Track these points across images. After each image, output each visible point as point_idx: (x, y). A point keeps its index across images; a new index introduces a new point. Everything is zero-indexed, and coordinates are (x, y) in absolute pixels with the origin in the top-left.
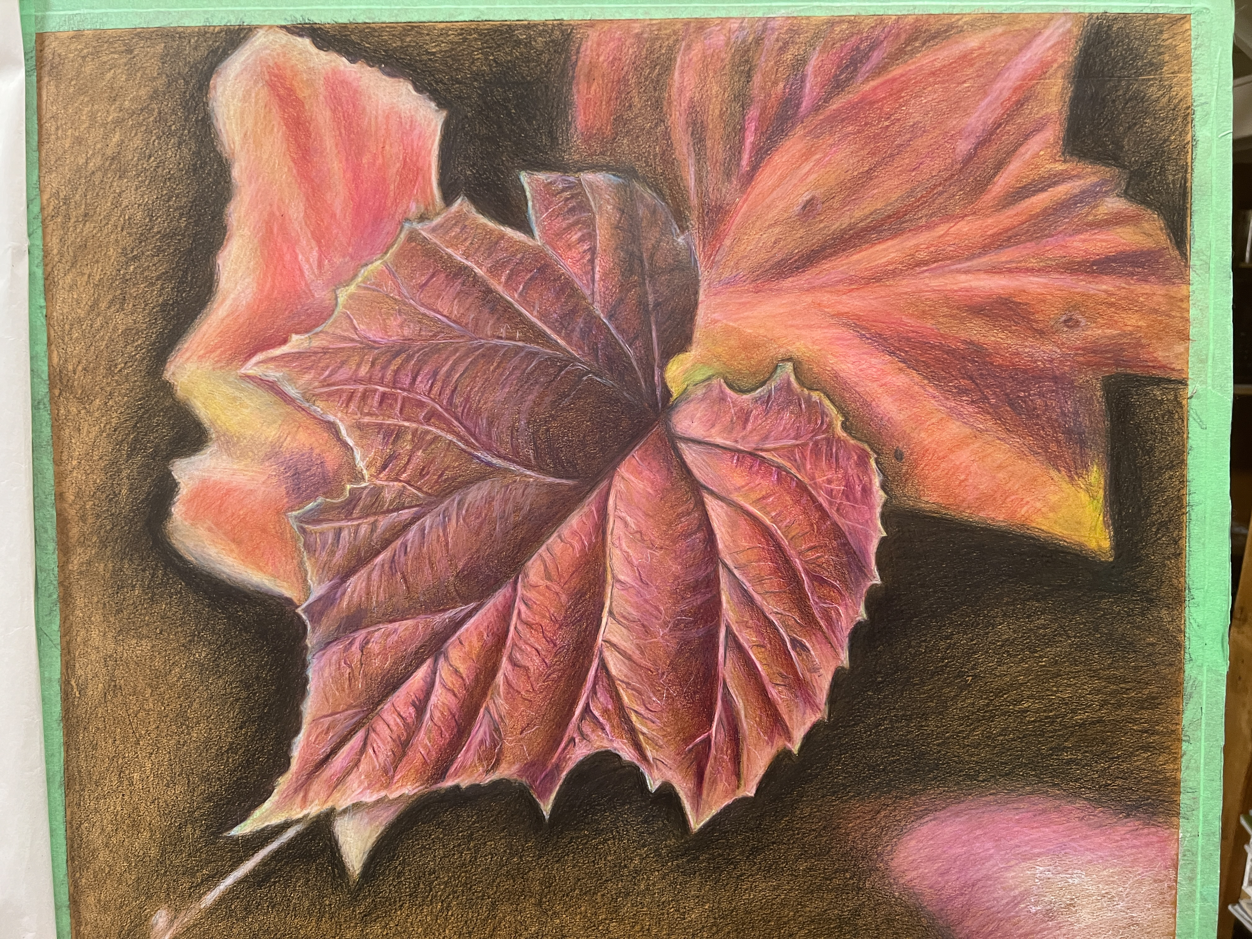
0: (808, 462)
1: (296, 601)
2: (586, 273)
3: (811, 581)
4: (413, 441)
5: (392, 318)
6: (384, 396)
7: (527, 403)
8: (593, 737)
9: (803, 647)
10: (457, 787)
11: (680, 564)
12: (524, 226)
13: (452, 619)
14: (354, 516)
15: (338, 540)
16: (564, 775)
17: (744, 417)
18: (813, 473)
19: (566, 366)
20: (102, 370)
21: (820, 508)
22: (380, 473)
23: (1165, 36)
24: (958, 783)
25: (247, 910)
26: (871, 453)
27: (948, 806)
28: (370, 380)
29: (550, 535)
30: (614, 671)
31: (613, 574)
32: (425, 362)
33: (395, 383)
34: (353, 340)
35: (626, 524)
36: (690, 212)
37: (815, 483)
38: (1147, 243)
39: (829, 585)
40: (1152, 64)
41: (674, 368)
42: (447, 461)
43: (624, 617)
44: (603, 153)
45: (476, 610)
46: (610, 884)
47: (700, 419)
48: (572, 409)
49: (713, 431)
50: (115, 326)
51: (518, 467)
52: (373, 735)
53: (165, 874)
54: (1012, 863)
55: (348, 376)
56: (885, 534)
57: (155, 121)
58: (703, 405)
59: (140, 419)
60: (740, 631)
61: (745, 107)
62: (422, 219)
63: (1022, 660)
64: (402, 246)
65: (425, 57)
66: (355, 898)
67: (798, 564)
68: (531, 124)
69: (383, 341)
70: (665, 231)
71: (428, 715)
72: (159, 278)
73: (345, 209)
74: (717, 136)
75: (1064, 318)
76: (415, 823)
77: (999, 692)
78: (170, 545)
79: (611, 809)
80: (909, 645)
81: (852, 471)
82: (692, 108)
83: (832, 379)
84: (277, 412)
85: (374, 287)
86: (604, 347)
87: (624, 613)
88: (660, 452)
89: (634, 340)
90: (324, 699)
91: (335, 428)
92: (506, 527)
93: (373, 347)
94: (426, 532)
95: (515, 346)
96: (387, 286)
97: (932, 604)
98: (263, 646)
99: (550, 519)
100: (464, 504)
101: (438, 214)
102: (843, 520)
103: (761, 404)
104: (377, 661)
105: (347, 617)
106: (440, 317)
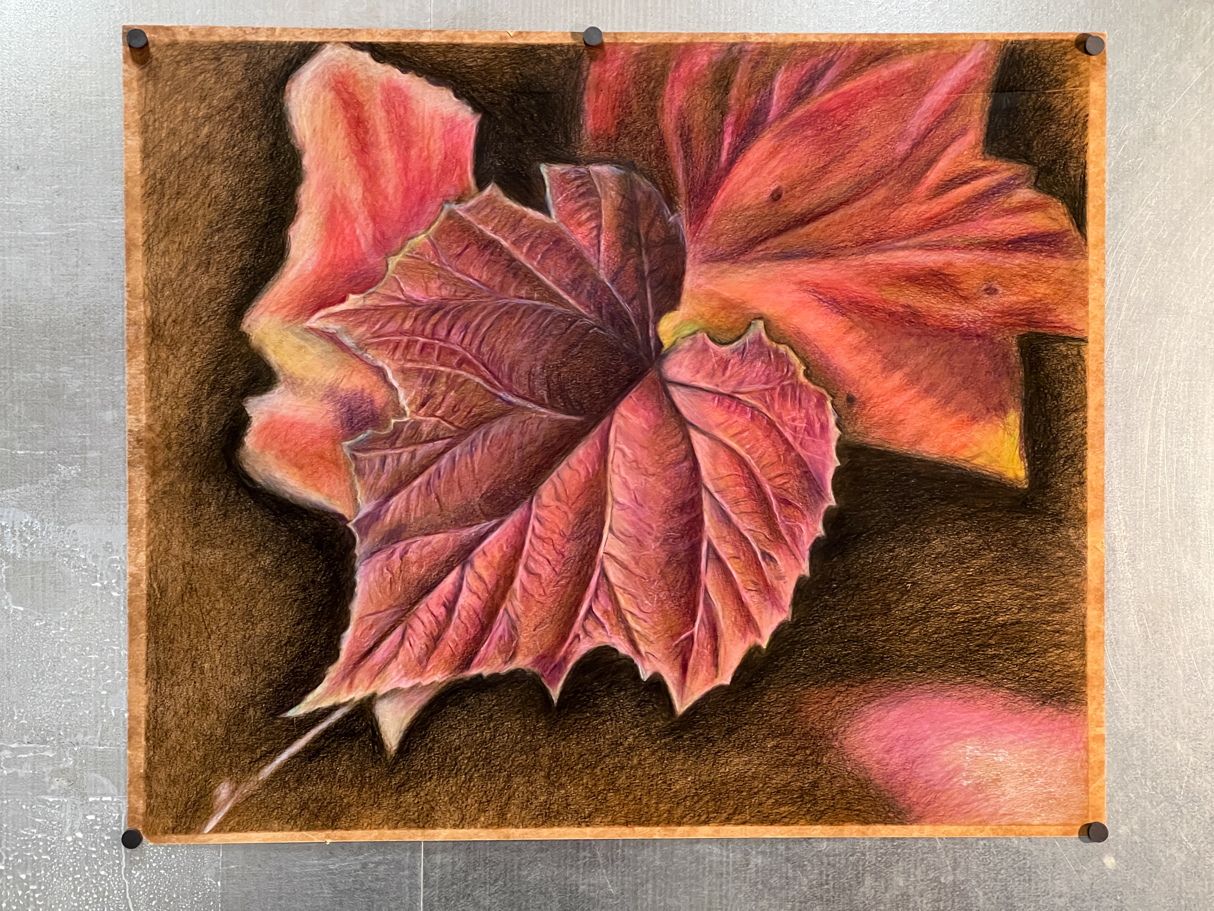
0: (776, 403)
1: (347, 516)
2: (593, 246)
3: (778, 502)
4: (447, 382)
5: (432, 282)
6: (424, 345)
7: (542, 352)
8: (595, 634)
9: (772, 558)
10: (480, 676)
11: (670, 488)
12: (543, 208)
13: (477, 533)
14: (397, 445)
15: (384, 466)
16: (570, 666)
17: (724, 364)
18: (781, 413)
19: (575, 321)
20: (188, 323)
21: (786, 441)
22: (420, 409)
23: (1068, 57)
24: (900, 674)
25: (299, 781)
26: (828, 396)
27: (891, 692)
28: (413, 333)
29: (561, 463)
30: (613, 579)
31: (613, 497)
32: (458, 318)
33: (433, 335)
34: (399, 299)
35: (624, 455)
36: (679, 198)
37: (782, 421)
38: (1054, 227)
39: (793, 506)
40: (1057, 81)
41: (666, 323)
42: (475, 400)
43: (622, 533)
44: (608, 150)
45: (497, 526)
46: (607, 760)
47: (687, 366)
48: (580, 357)
49: (698, 376)
50: (201, 286)
51: (534, 406)
52: (410, 631)
53: (228, 752)
54: (946, 742)
55: (395, 329)
56: (839, 464)
57: (239, 117)
58: (690, 355)
59: (220, 363)
60: (719, 545)
61: (723, 114)
62: (459, 201)
63: (953, 570)
64: (442, 223)
65: (464, 70)
66: (391, 771)
67: (768, 489)
68: (549, 126)
69: (425, 300)
70: (659, 212)
71: (456, 614)
72: (239, 247)
73: (396, 192)
74: (701, 138)
75: (984, 287)
76: (444, 706)
77: (934, 597)
78: (242, 469)
79: (610, 694)
80: (859, 557)
81: (812, 412)
82: (682, 116)
83: (795, 334)
84: (336, 358)
85: (418, 256)
86: (607, 305)
87: (622, 530)
88: (654, 394)
89: (632, 300)
90: (369, 600)
91: (383, 373)
92: (523, 456)
93: (416, 305)
94: (456, 459)
95: (532, 304)
96: (429, 256)
97: (878, 522)
98: (319, 555)
99: (560, 450)
100: (488, 437)
101: (472, 197)
102: (805, 452)
103: (738, 355)
104: (414, 568)
105: (390, 531)
106: (472, 281)
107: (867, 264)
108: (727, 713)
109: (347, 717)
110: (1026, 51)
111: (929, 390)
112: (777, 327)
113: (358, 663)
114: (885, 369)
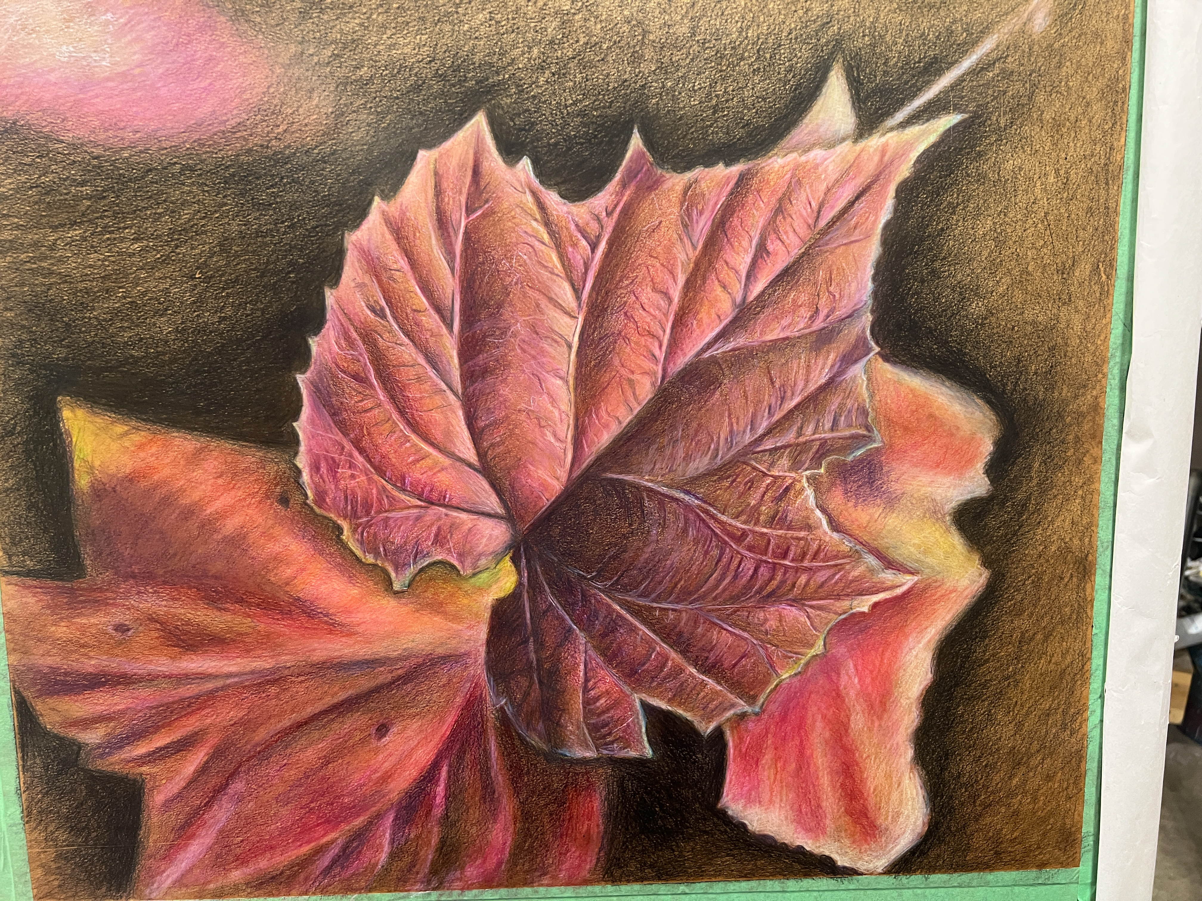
0: (375, 496)
1: (880, 360)
2: (592, 669)
3: (367, 378)
4: (759, 514)
5: (774, 627)
6: (784, 556)
7: (650, 550)
8: (587, 217)
9: (373, 310)
10: (727, 165)
11: (501, 396)
12: (648, 708)
13: (727, 341)
14: (818, 443)
15: (834, 419)
16: (618, 176)
17: (439, 539)
18: (369, 485)
19: (612, 585)
20: (1046, 578)
21: (361, 451)
22: (791, 484)
23: (56, 883)
24: (202, 161)
25: (950, 31)
26: (313, 505)
27: (211, 138)
28: (797, 570)
29: (629, 423)
30: (567, 286)
31: (568, 385)
32: (745, 587)
33: (774, 567)
34: (811, 607)
35: (555, 435)
36: (495, 724)
37: (367, 475)
38: (51, 702)
39: (349, 374)
40: (66, 859)
41: (508, 584)
42: (727, 496)
43: (556, 342)
44: (576, 774)
45: (704, 350)
46: (570, 54)
47: (483, 536)
48: (607, 545)
49: (470, 526)
50: (1030, 618)
51: (659, 489)
52: (811, 221)
53: (1033, 71)
54: (137, 71)
55: (817, 574)
56: (295, 424)
57: (979, 796)
58: (480, 549)
59: (1015, 534)
60: (439, 327)
61: (446, 816)
62: (743, 716)
63: (144, 294)
64: (763, 690)
65: (736, 852)
66: (838, 43)
67: (382, 395)
68: (642, 798)
69: (784, 606)
70: (518, 708)
71: (754, 243)
72: (987, 661)
73: (814, 721)
74: (471, 791)
75: (130, 633)
76: (771, 126)
77: (165, 260)
78: (997, 414)
79: (568, 139)
80: (263, 311)
81: (331, 487)
82: (494, 814)
83: (355, 575)
84: (886, 540)
85: (790, 655)
86: (574, 604)
87: (556, 345)
88: (521, 504)
89: (547, 611)
90: (857, 259)
91: (832, 526)
92: (672, 432)
93: (794, 600)
94: (749, 427)
95: (660, 603)
96: (778, 655)
97: (242, 354)
98: (915, 313)
99: (629, 439)
100: (712, 454)
101: (728, 720)
102: (337, 438)
103: (423, 551)
104: (803, 298)
105: (830, 343)
106: (730, 629)
107: (272, 657)
108: (421, 113)
109: (889, 113)
110: (104, 889)
111: (188, 513)
112: (376, 584)
113: (873, 182)
114: (244, 538)
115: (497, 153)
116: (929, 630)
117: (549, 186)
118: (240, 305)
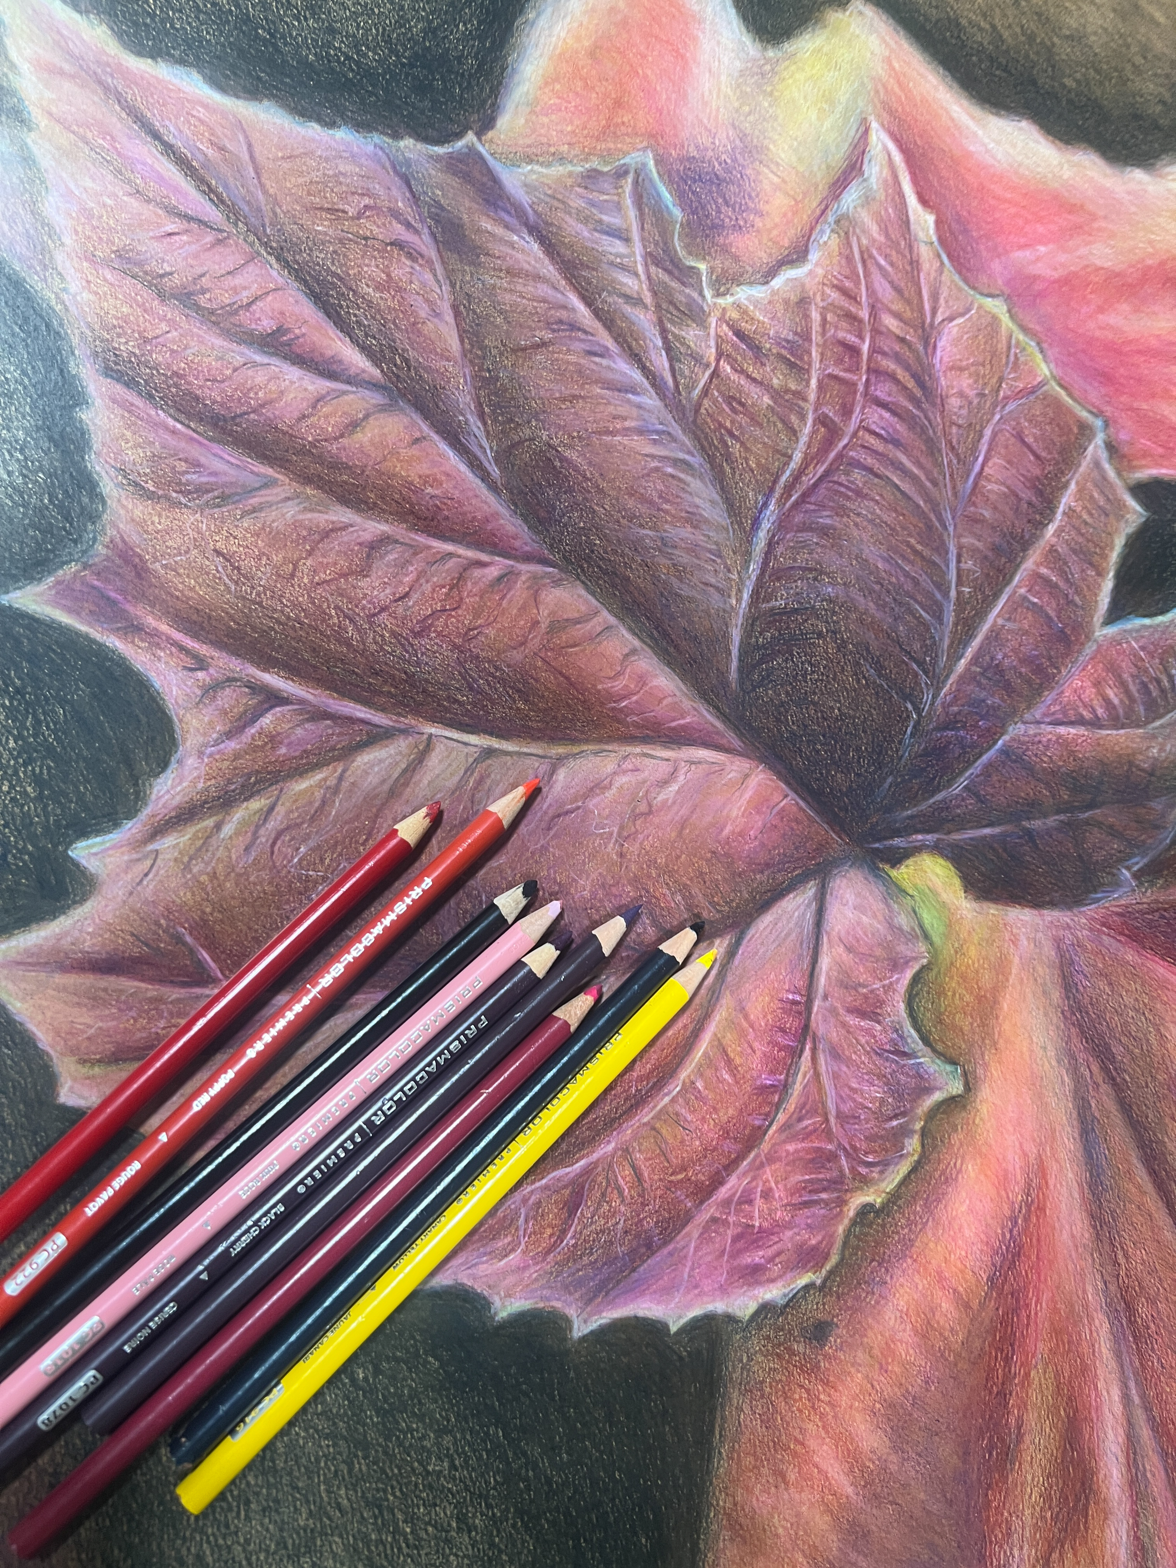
0: (800, 1146)
1: (490, 134)
2: (1064, 712)
3: (572, 1182)
4: (788, 391)
5: (971, 381)
6: (854, 351)
7: (862, 599)
10: (83, 402)
11: (594, 894)
12: (1116, 613)
13: (464, 427)
14: (653, 269)
15: (608, 234)
17: (869, 1009)
18: (779, 1159)
19: (926, 673)
21: (717, 1181)
22: (731, 327)
26: (824, 1272)
28: (876, 332)
29: (635, 634)
30: (364, 759)
31: (567, 757)
32: (912, 428)
33: (875, 371)
34: (934, 311)
35: (664, 783)
36: (1161, 887)
37: (762, 1165)
39: (565, 1222)
41: (938, 870)
42: (757, 448)
43: (480, 781)
45: (485, 476)
47: (858, 923)
48: (858, 681)
49: (841, 949)
51: (753, 578)
55: (880, 295)
56: (673, 1329)
58: (881, 928)
62: (1111, 447)
64: (1069, 411)
67: (607, 1148)
69: (936, 361)
70: (1134, 846)
71: (258, 358)
72: (994, 27)
79: (25, 754)
81: (787, 1239)
83: (943, 1172)
84: (815, 169)
85: (1012, 358)
86: (961, 741)
87: (488, 782)
88: (796, 848)
89: (976, 795)
90: (288, 153)
91: (797, 260)
92: (646, 549)
93: (926, 344)
94: (630, 396)
95: (950, 582)
96: (1015, 379)
97: (535, 1467)
98: (397, 56)
99: (665, 635)
100: (683, 471)
101: (1119, 474)
102: (696, 1235)
103: (892, 1040)
104: (373, 270)
105: (461, 226)
106: (981, 459)
107: (1091, 1320)
111: (855, 1533)
112: (955, 1128)
113: (120, 99)
114: (892, 1406)
115: (62, 918)
116: (955, 115)
117: (139, 798)
118: (431, 1487)
